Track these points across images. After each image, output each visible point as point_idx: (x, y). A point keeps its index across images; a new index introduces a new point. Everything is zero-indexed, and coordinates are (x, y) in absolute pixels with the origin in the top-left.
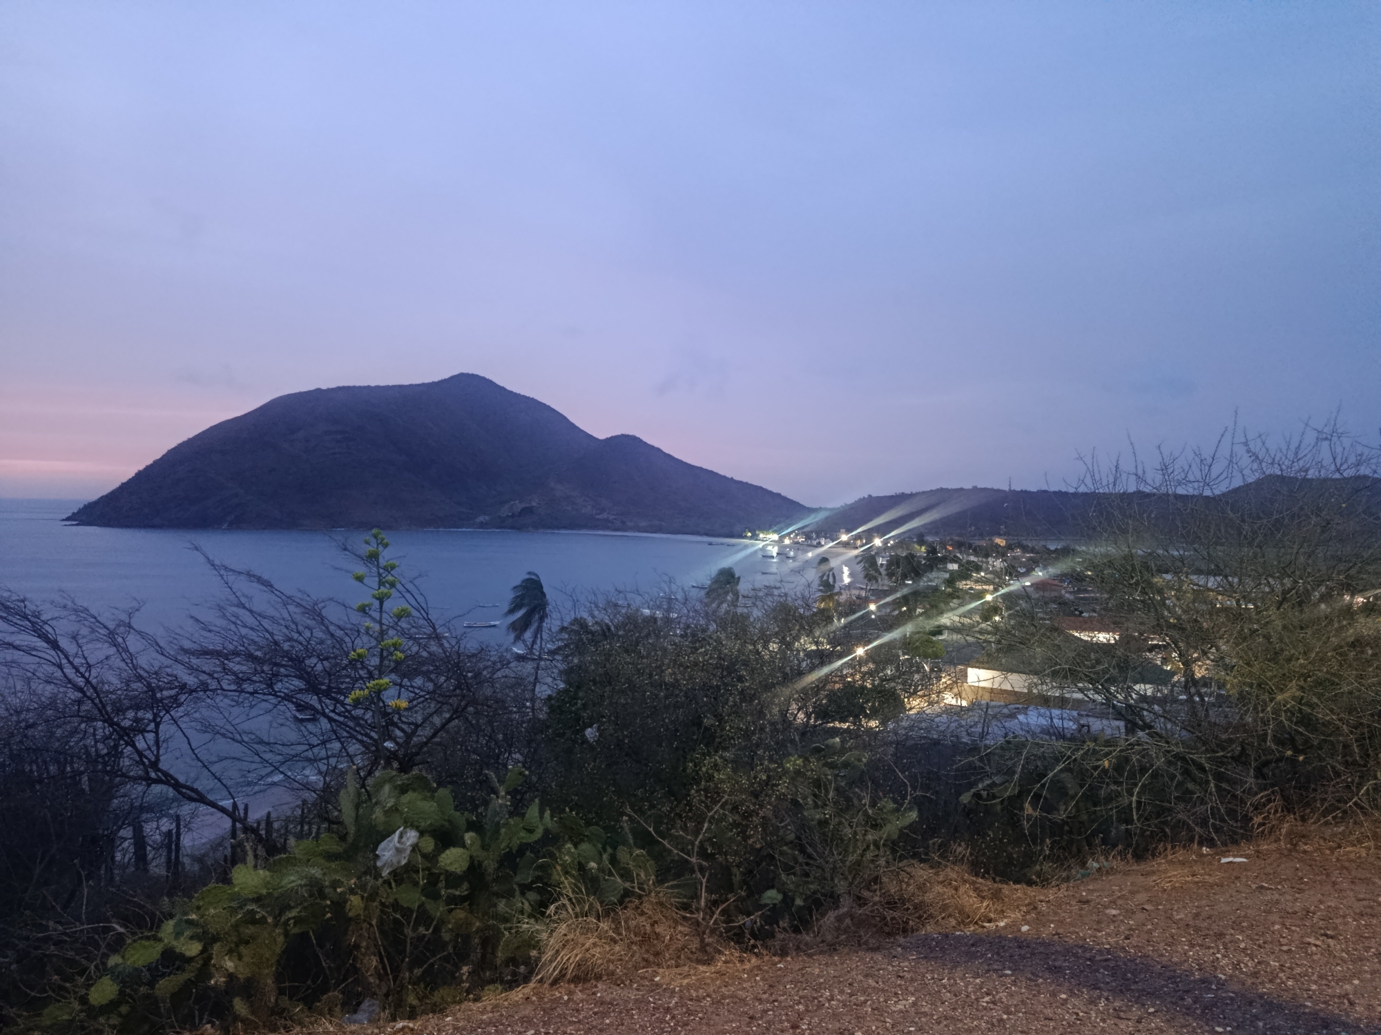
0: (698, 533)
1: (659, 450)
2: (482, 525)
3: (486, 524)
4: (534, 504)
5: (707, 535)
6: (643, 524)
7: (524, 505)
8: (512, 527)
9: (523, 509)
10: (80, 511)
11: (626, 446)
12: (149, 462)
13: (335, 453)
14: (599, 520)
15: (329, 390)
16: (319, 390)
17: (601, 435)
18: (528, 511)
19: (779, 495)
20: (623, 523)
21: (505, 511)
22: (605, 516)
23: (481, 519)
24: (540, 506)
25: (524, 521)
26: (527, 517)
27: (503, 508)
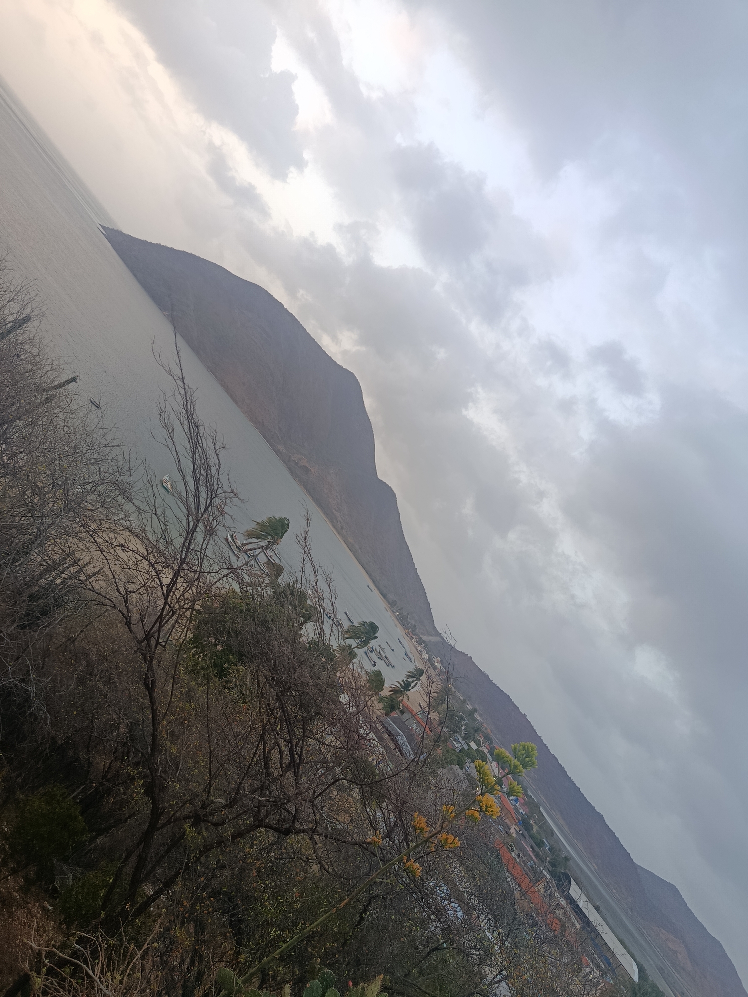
1: (399, 514)
2: (277, 452)
3: (281, 453)
4: (313, 471)
5: (373, 581)
6: (350, 540)
7: (307, 465)
8: (290, 469)
9: (305, 467)
10: (113, 230)
12: (170, 246)
13: (254, 341)
14: (333, 513)
15: (286, 310)
16: (282, 305)
17: (381, 476)
18: (307, 470)
19: (428, 604)
21: (295, 457)
22: (337, 515)
23: (281, 448)
24: (314, 474)
25: (298, 473)
26: (302, 472)
27: (296, 454)
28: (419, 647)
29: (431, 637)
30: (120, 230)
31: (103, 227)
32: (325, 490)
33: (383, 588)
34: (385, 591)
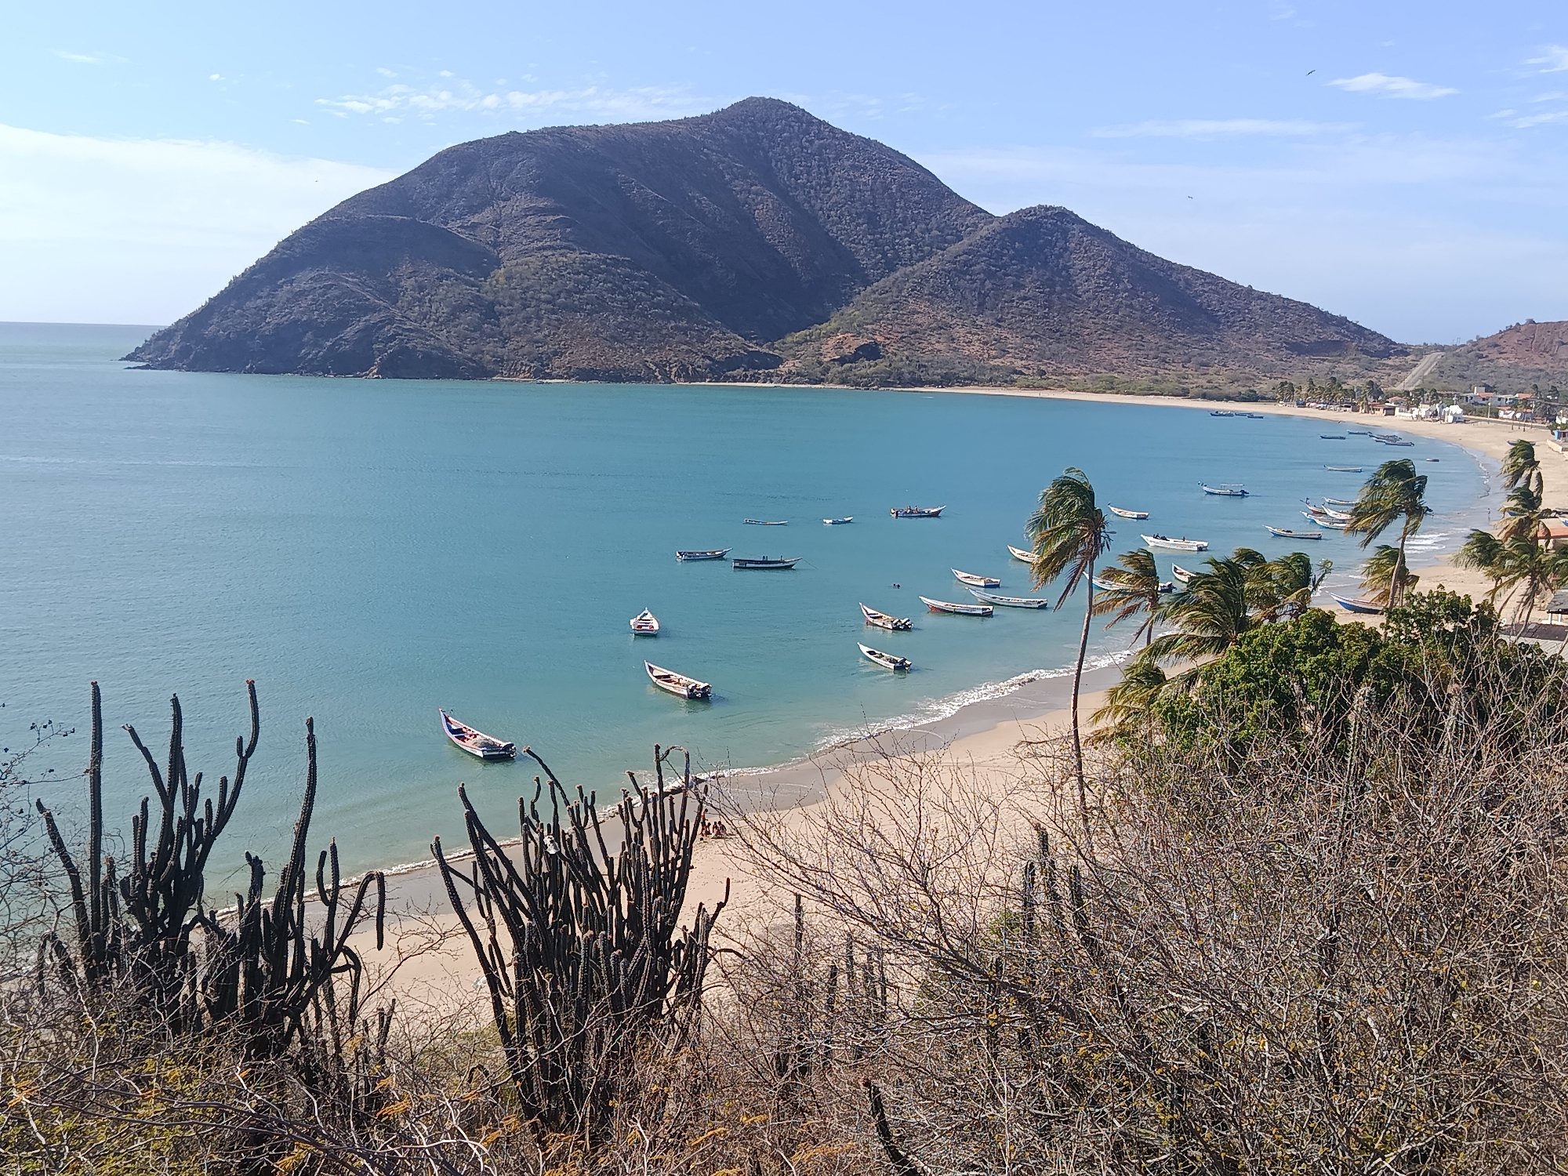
0: (1184, 394)
1: (1107, 236)
2: (792, 377)
3: (798, 374)
4: (879, 339)
5: (1205, 397)
7: (862, 342)
8: (843, 381)
9: (861, 348)
10: (147, 345)
11: (1049, 228)
12: (251, 262)
13: (544, 248)
14: (995, 367)
15: (532, 135)
16: (513, 135)
17: (1001, 214)
18: (871, 352)
19: (1342, 322)
20: (1041, 374)
21: (829, 351)
22: (1007, 361)
23: (789, 365)
24: (888, 342)
25: (863, 371)
26: (867, 362)
27: (824, 347)
28: (1423, 410)
29: (1415, 371)
30: (156, 332)
31: (129, 358)
32: (938, 346)
33: (1233, 389)
34: (1243, 390)
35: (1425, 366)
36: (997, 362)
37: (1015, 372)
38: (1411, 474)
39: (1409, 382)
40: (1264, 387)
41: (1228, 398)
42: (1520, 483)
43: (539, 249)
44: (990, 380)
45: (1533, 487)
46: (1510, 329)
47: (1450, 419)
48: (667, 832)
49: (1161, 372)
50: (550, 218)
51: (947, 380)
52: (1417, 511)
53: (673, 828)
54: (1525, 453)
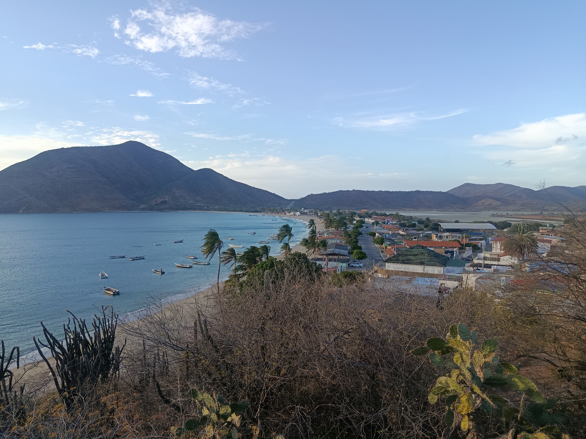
0: (241, 211)
1: (221, 175)
2: (143, 209)
3: (146, 208)
6: (217, 207)
7: (162, 200)
8: (157, 210)
9: (162, 202)
11: (207, 173)
13: (72, 177)
14: (197, 206)
15: (68, 148)
16: (63, 148)
17: (195, 169)
19: (274, 194)
20: (208, 207)
22: (199, 204)
23: (142, 206)
24: (169, 200)
25: (162, 207)
26: (163, 205)
27: (152, 202)
28: (292, 213)
29: (290, 205)
32: (182, 201)
33: (252, 210)
34: (254, 210)
35: (292, 204)
36: (197, 204)
37: (201, 206)
38: (289, 227)
39: (289, 207)
40: (258, 209)
41: (251, 212)
42: (311, 228)
43: (71, 178)
44: (195, 209)
45: (314, 228)
46: (308, 196)
47: (298, 215)
48: (108, 328)
49: (236, 206)
50: (74, 170)
51: (185, 209)
52: (291, 235)
53: (109, 327)
54: (312, 223)
